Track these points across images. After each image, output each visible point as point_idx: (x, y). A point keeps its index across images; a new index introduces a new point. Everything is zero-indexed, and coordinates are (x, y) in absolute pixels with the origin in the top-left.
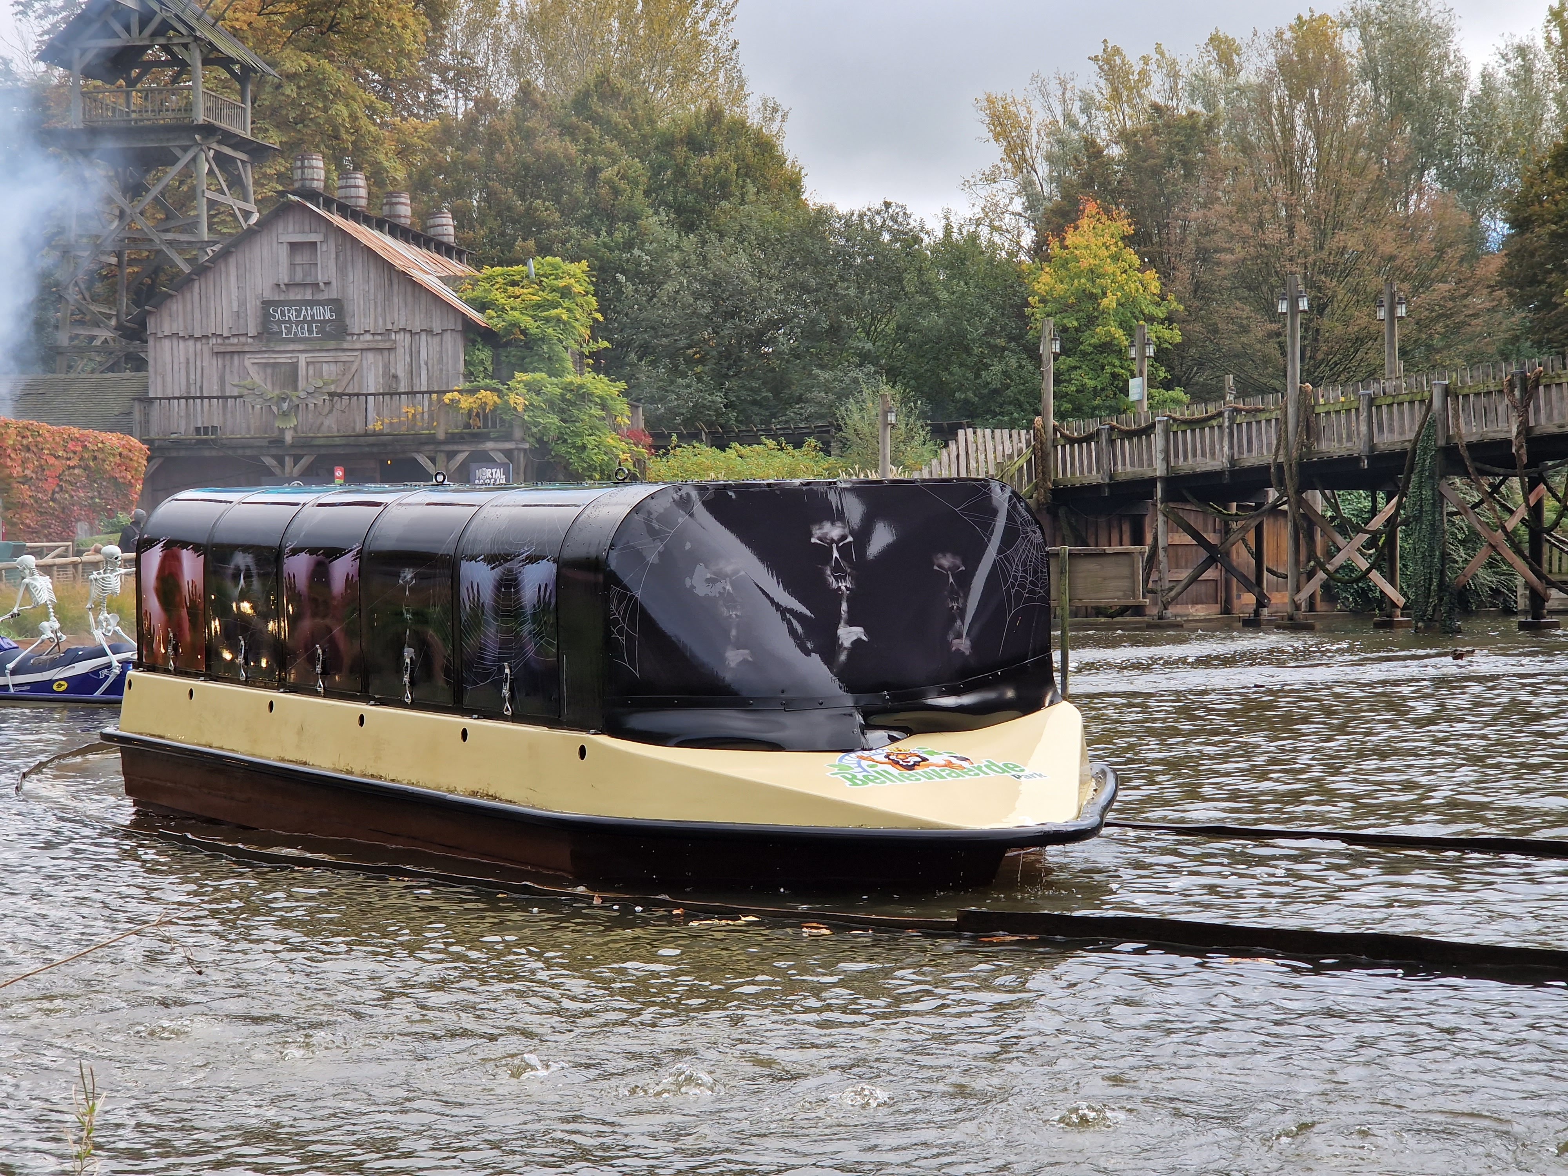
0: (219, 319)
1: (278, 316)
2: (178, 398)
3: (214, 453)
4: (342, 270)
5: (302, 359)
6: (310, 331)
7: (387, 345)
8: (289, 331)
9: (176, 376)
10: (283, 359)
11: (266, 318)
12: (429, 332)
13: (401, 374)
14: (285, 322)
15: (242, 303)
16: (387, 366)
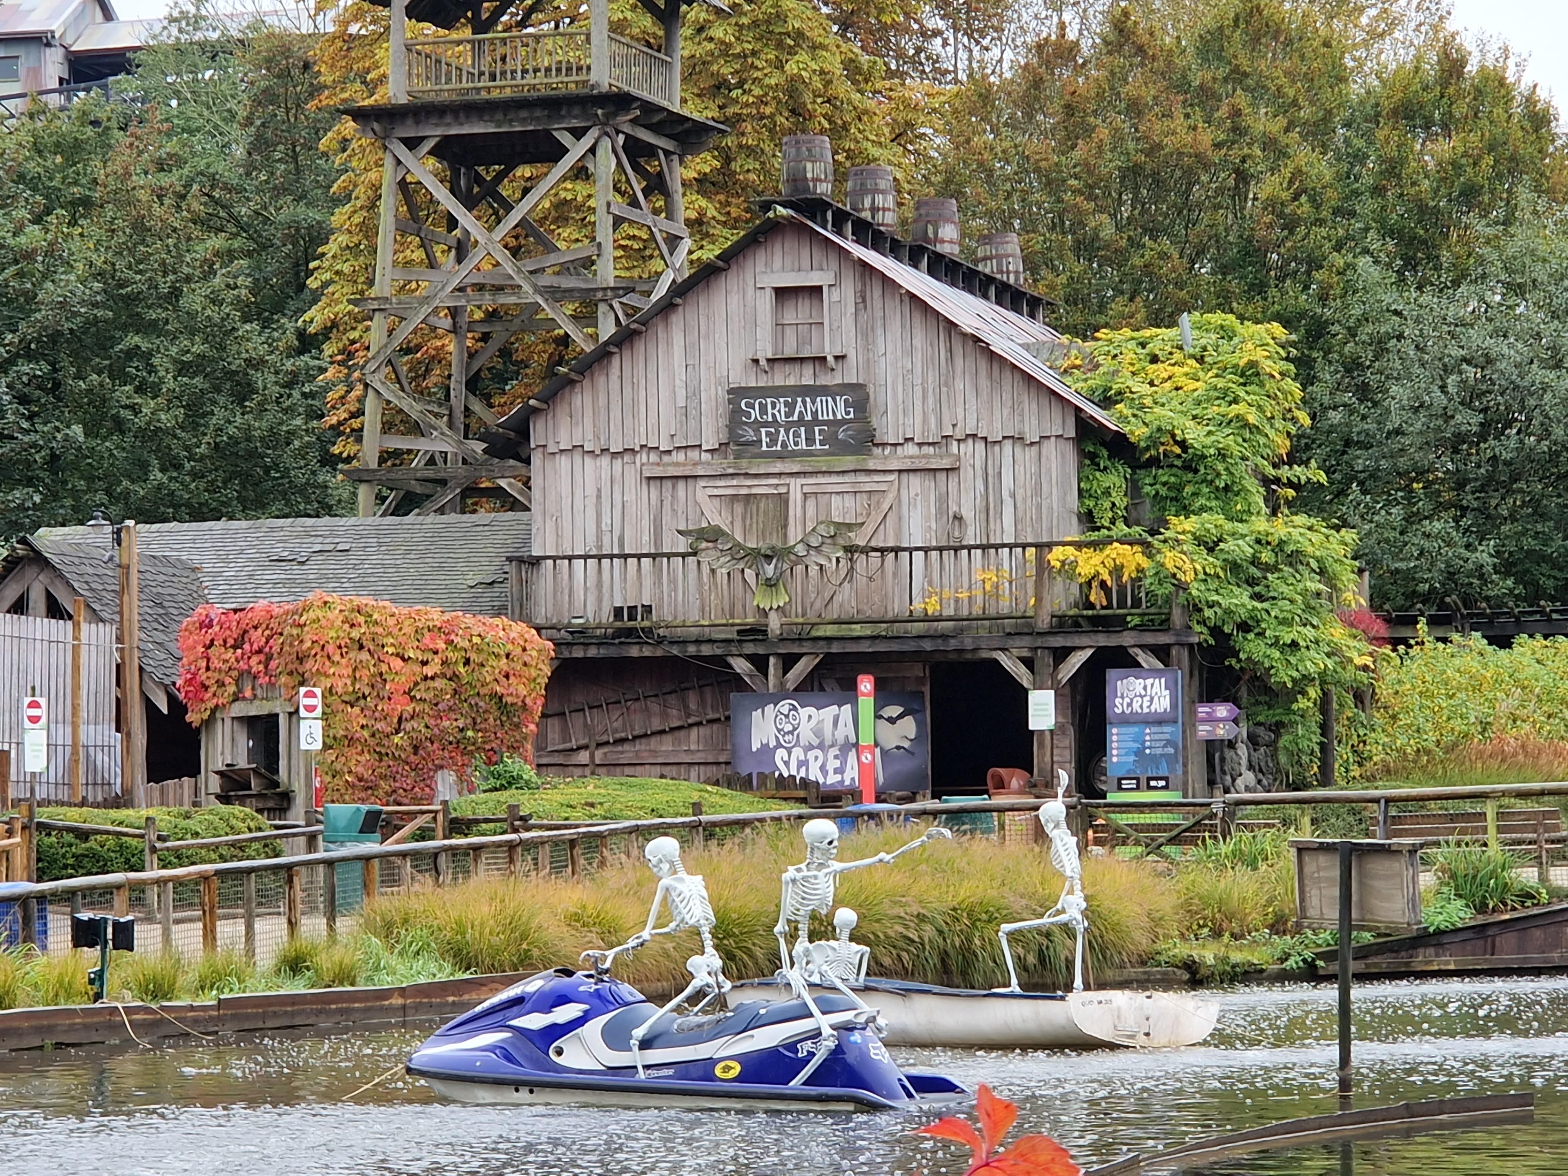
0: (652, 420)
1: (755, 414)
2: (585, 557)
3: (647, 652)
4: (866, 334)
5: (796, 488)
6: (810, 440)
7: (946, 463)
8: (773, 441)
9: (579, 519)
10: (762, 487)
11: (736, 418)
12: (1018, 439)
13: (967, 514)
14: (766, 424)
15: (694, 394)
16: (943, 500)
